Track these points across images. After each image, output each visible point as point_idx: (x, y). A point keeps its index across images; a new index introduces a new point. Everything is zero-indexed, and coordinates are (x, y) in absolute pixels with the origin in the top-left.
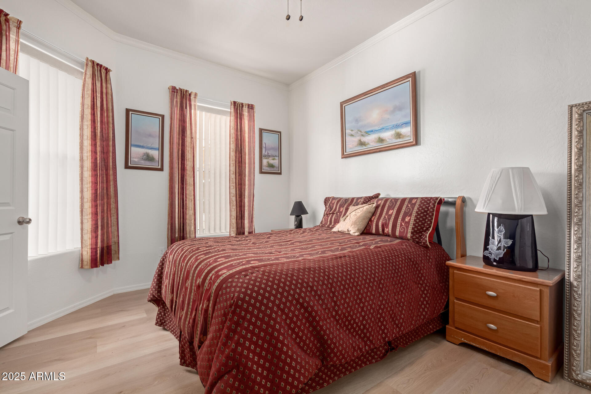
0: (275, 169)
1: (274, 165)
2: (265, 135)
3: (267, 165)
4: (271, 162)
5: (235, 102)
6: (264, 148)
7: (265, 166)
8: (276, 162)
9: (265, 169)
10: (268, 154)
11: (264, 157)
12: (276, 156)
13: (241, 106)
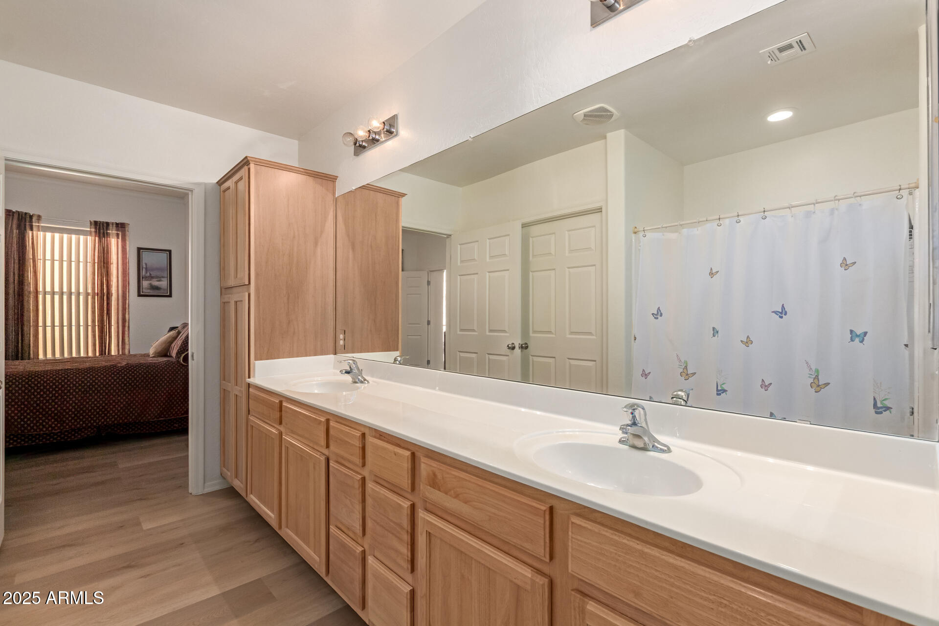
0: (162, 291)
1: (159, 286)
2: (145, 255)
3: (149, 288)
4: (155, 283)
5: (96, 223)
6: (144, 269)
7: (146, 288)
8: (164, 284)
9: (145, 291)
10: (150, 274)
11: (144, 279)
12: (164, 277)
13: (105, 225)
